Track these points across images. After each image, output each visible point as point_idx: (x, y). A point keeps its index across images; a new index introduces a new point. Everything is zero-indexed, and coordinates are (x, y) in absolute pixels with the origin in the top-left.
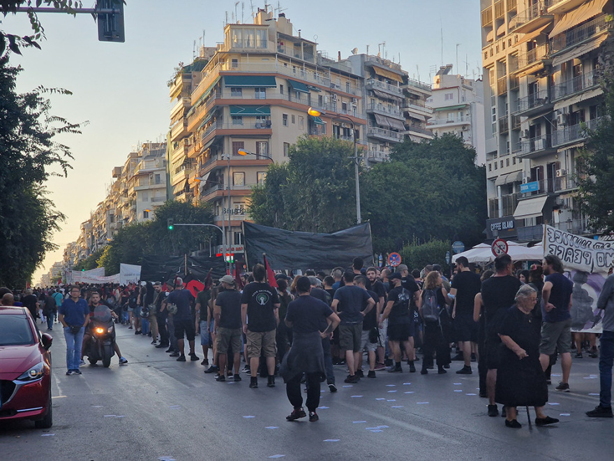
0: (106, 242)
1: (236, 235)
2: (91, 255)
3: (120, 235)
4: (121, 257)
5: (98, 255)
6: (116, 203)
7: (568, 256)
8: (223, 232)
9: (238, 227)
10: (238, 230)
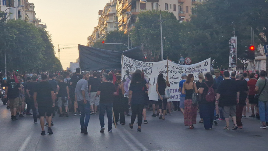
6: (100, 28)
7: (131, 68)
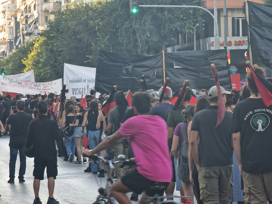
0: (36, 32)
1: (235, 22)
2: (14, 51)
3: (58, 22)
4: (59, 55)
5: (25, 52)
8: (215, 17)
9: (238, 9)
10: (239, 15)
